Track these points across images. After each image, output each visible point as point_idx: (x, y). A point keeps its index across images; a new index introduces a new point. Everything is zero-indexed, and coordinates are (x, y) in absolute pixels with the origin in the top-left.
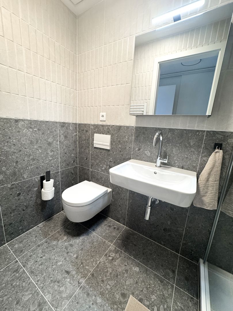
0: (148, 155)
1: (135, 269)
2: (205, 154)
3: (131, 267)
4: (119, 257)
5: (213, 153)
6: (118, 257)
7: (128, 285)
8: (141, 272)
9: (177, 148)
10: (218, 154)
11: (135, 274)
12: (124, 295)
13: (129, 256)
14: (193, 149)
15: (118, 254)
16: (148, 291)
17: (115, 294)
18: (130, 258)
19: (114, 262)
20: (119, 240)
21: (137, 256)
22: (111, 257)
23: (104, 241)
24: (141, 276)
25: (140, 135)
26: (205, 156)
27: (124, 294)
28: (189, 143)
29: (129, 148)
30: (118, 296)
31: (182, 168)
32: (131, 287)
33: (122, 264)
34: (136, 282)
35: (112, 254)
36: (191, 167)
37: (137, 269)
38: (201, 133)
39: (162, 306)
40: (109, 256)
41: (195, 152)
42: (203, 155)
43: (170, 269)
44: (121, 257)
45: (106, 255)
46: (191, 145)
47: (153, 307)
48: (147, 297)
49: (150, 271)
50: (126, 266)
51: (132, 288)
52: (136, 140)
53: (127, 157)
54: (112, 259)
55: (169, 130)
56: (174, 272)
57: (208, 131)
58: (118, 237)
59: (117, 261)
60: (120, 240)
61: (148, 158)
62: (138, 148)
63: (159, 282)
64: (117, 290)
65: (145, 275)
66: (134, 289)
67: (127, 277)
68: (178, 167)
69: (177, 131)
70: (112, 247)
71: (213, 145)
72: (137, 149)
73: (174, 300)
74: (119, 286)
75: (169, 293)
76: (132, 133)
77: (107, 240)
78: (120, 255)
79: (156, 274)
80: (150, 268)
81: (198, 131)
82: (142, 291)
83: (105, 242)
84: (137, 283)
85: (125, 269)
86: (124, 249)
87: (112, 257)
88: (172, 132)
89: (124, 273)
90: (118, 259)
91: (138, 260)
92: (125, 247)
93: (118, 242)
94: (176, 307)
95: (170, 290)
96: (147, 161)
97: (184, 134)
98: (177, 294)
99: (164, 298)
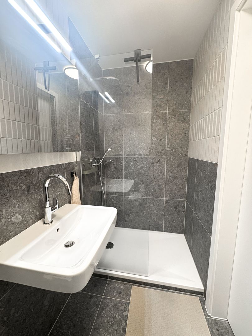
0: (17, 221)
5: (75, 181)
10: (77, 180)
39: (121, 308)
48: (120, 324)
55: (38, 170)
57: (66, 164)
61: (20, 226)
63: (104, 312)
69: (46, 168)
71: (70, 174)
73: (113, 297)
79: (97, 316)
81: (61, 165)
82: (116, 330)
88: (42, 172)
94: (118, 296)
95: (108, 301)
96: (20, 232)
97: (53, 171)
98: (109, 295)
99: (116, 307)
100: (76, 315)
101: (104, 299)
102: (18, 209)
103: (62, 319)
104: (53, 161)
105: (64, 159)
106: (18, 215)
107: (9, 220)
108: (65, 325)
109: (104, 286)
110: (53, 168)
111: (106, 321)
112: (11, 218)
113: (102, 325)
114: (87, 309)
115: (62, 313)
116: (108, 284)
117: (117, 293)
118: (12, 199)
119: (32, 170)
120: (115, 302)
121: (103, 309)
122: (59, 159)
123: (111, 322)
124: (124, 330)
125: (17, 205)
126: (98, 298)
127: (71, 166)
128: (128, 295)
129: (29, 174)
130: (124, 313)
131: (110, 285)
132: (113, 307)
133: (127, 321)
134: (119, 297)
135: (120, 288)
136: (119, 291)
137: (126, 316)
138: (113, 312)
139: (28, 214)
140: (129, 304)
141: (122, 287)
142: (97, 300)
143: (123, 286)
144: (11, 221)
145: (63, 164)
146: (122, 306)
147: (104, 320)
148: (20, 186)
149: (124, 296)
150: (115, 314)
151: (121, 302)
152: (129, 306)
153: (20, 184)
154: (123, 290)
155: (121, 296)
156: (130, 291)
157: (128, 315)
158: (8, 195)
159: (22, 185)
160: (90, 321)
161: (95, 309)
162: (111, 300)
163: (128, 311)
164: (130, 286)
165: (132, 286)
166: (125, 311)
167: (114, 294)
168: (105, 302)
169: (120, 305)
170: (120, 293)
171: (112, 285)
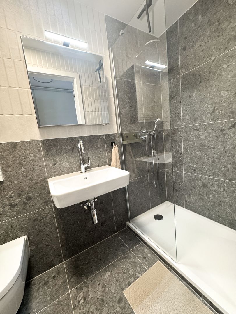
0: (66, 166)
1: (107, 275)
2: (108, 150)
3: (104, 278)
4: (88, 288)
5: (113, 149)
6: (86, 289)
7: (115, 290)
8: (111, 271)
9: (90, 152)
10: (115, 148)
11: (110, 278)
12: (120, 301)
13: (93, 276)
14: (101, 150)
15: (84, 288)
16: (126, 273)
17: (115, 311)
18: (96, 276)
19: (88, 298)
20: (71, 279)
21: (98, 266)
22: (81, 300)
23: (57, 301)
24: (114, 272)
25: (51, 149)
26: (109, 152)
27: (119, 299)
29: (40, 166)
30: (118, 309)
31: (99, 166)
32: (117, 288)
33: (96, 287)
34: (116, 281)
35: (79, 297)
36: (104, 163)
37: (108, 273)
39: (138, 268)
40: (79, 302)
41: (103, 151)
42: (108, 152)
43: (121, 246)
44: (89, 286)
45: (75, 306)
46: (99, 147)
48: (129, 277)
49: (115, 262)
50: (100, 284)
51: (119, 288)
52: (47, 155)
54: (85, 299)
56: (123, 245)
57: (105, 135)
58: (68, 278)
59: (90, 293)
60: (72, 277)
61: (68, 170)
62: (53, 163)
63: (125, 260)
64: (113, 306)
65: (116, 269)
66: (120, 286)
67: (109, 289)
68: (96, 167)
70: (71, 292)
71: (110, 143)
72: (51, 165)
73: (137, 257)
74: (111, 303)
75: (133, 257)
76: (39, 148)
77: (58, 296)
78: (86, 287)
79: (119, 259)
80: (113, 261)
81: (100, 136)
82: (124, 279)
83: (59, 302)
85: (102, 287)
87: (82, 298)
89: (104, 290)
90: (88, 290)
91: (102, 268)
92: (83, 276)
93: (73, 281)
94: (141, 258)
95: (132, 256)
96: (68, 173)
97: (92, 139)
98: (135, 252)
99: (134, 264)
100: (108, 248)
101: (130, 252)
102: (66, 160)
103: (101, 244)
104: (92, 132)
105: (103, 131)
106: (66, 163)
107: (61, 165)
108: (100, 248)
109: (136, 244)
110: (92, 138)
111: (122, 267)
112: (62, 164)
113: (118, 266)
114: (116, 250)
115: (103, 241)
116: (140, 245)
117: (142, 256)
118: (62, 153)
119: (75, 138)
120: (136, 261)
121: (125, 258)
122: (98, 131)
123: (125, 270)
124: (129, 284)
125: (66, 157)
126: (127, 249)
127: (112, 137)
128: (150, 264)
129: (73, 140)
130: (137, 274)
131: (141, 247)
132: (133, 262)
133: (136, 280)
134: (142, 260)
135: (147, 254)
136: (145, 256)
137: (137, 276)
138: (130, 266)
139: (73, 164)
140: (146, 270)
141: (149, 255)
142: (126, 249)
143: (151, 255)
144: (62, 165)
145: (103, 135)
146: (140, 267)
147: (121, 265)
148: (67, 147)
149: (146, 263)
150: (130, 268)
151: (141, 265)
152: (145, 272)
153: (67, 145)
154: (148, 257)
155: (144, 260)
156: (154, 262)
157: (139, 277)
158: (60, 150)
159: (69, 146)
160: (113, 258)
161: (120, 254)
162: (134, 257)
163: (142, 275)
164: (157, 260)
165: (158, 261)
166: (139, 273)
167: (140, 255)
168: (130, 255)
169: (138, 266)
170: (145, 258)
171: (142, 248)
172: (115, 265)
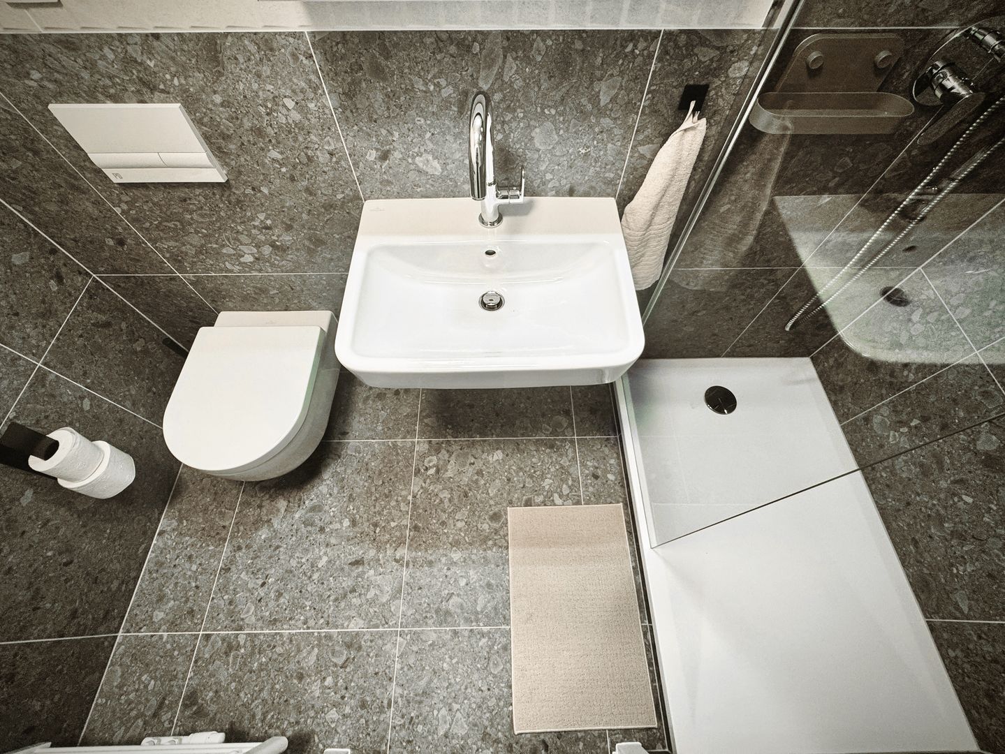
0: (430, 171)
1: (496, 457)
2: (648, 132)
3: (486, 459)
4: (450, 456)
6: (447, 456)
7: (496, 495)
8: (507, 455)
9: (548, 125)
11: (498, 467)
12: (495, 517)
13: (468, 441)
14: (606, 122)
15: (443, 451)
16: (534, 479)
17: (479, 525)
18: (473, 442)
19: (444, 474)
20: (425, 417)
21: (486, 427)
22: (431, 467)
23: (392, 443)
24: (512, 462)
25: (364, 85)
26: (648, 140)
27: (495, 514)
28: (595, 99)
29: (331, 154)
30: (486, 526)
32: (502, 494)
33: (464, 466)
34: (507, 480)
35: (430, 462)
37: (498, 455)
38: (642, 45)
39: (564, 486)
40: (427, 469)
41: (617, 131)
43: (559, 413)
44: (453, 453)
45: (418, 472)
46: (602, 104)
47: (552, 498)
48: (536, 491)
49: (525, 441)
50: (473, 464)
51: (505, 495)
52: (348, 113)
53: (340, 196)
54: (438, 471)
55: (506, 43)
56: (567, 413)
57: (669, 34)
58: (421, 412)
59: (449, 467)
60: (428, 416)
61: (437, 185)
62: (377, 150)
63: (548, 451)
64: (479, 517)
65: (519, 455)
66: (509, 494)
67: (485, 484)
69: (544, 41)
70: (420, 444)
71: (677, 93)
72: (372, 155)
73: (581, 462)
74: (479, 509)
75: (570, 458)
76: (313, 77)
77: (397, 436)
78: (448, 451)
79: (538, 440)
80: (523, 435)
82: (524, 486)
83: (395, 445)
84: (509, 480)
85: (475, 472)
86: (450, 431)
87: (434, 466)
88: (520, 53)
89: (477, 480)
90: (449, 462)
91: (492, 434)
92: (450, 427)
93: (427, 425)
94: (587, 472)
95: (570, 451)
98: (583, 449)
99: (564, 472)
101: (572, 442)
107: (410, 160)
109: (600, 430)
111: (533, 460)
112: (413, 158)
113: (525, 454)
114: (543, 416)
116: (608, 440)
117: (591, 469)
118: (413, 113)
120: (571, 470)
121: (552, 447)
123: (535, 472)
124: (528, 503)
125: (428, 135)
126: (569, 429)
128: (597, 498)
130: (556, 495)
131: (606, 446)
132: (562, 467)
133: (545, 505)
134: (587, 476)
135: (606, 472)
136: (599, 472)
137: (553, 500)
138: (552, 470)
139: (458, 168)
140: (578, 503)
141: (611, 477)
142: (567, 428)
143: (616, 480)
144: (414, 163)
146: (569, 487)
147: (534, 456)
149: (591, 489)
150: (549, 476)
151: (576, 484)
152: (573, 504)
154: (604, 481)
155: (590, 479)
156: (609, 500)
157: (555, 505)
160: (526, 429)
161: (548, 430)
162: (574, 458)
163: (563, 505)
164: (621, 500)
165: (621, 504)
166: (561, 496)
167: (588, 463)
168: (567, 447)
169: (570, 483)
170: (596, 477)
171: (606, 450)
172: (522, 447)
